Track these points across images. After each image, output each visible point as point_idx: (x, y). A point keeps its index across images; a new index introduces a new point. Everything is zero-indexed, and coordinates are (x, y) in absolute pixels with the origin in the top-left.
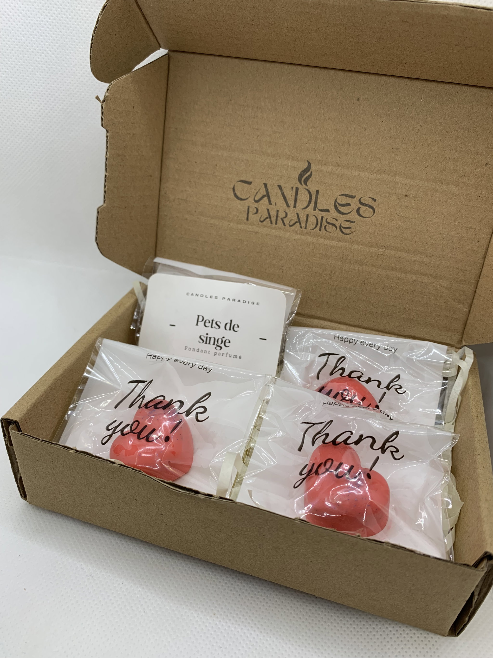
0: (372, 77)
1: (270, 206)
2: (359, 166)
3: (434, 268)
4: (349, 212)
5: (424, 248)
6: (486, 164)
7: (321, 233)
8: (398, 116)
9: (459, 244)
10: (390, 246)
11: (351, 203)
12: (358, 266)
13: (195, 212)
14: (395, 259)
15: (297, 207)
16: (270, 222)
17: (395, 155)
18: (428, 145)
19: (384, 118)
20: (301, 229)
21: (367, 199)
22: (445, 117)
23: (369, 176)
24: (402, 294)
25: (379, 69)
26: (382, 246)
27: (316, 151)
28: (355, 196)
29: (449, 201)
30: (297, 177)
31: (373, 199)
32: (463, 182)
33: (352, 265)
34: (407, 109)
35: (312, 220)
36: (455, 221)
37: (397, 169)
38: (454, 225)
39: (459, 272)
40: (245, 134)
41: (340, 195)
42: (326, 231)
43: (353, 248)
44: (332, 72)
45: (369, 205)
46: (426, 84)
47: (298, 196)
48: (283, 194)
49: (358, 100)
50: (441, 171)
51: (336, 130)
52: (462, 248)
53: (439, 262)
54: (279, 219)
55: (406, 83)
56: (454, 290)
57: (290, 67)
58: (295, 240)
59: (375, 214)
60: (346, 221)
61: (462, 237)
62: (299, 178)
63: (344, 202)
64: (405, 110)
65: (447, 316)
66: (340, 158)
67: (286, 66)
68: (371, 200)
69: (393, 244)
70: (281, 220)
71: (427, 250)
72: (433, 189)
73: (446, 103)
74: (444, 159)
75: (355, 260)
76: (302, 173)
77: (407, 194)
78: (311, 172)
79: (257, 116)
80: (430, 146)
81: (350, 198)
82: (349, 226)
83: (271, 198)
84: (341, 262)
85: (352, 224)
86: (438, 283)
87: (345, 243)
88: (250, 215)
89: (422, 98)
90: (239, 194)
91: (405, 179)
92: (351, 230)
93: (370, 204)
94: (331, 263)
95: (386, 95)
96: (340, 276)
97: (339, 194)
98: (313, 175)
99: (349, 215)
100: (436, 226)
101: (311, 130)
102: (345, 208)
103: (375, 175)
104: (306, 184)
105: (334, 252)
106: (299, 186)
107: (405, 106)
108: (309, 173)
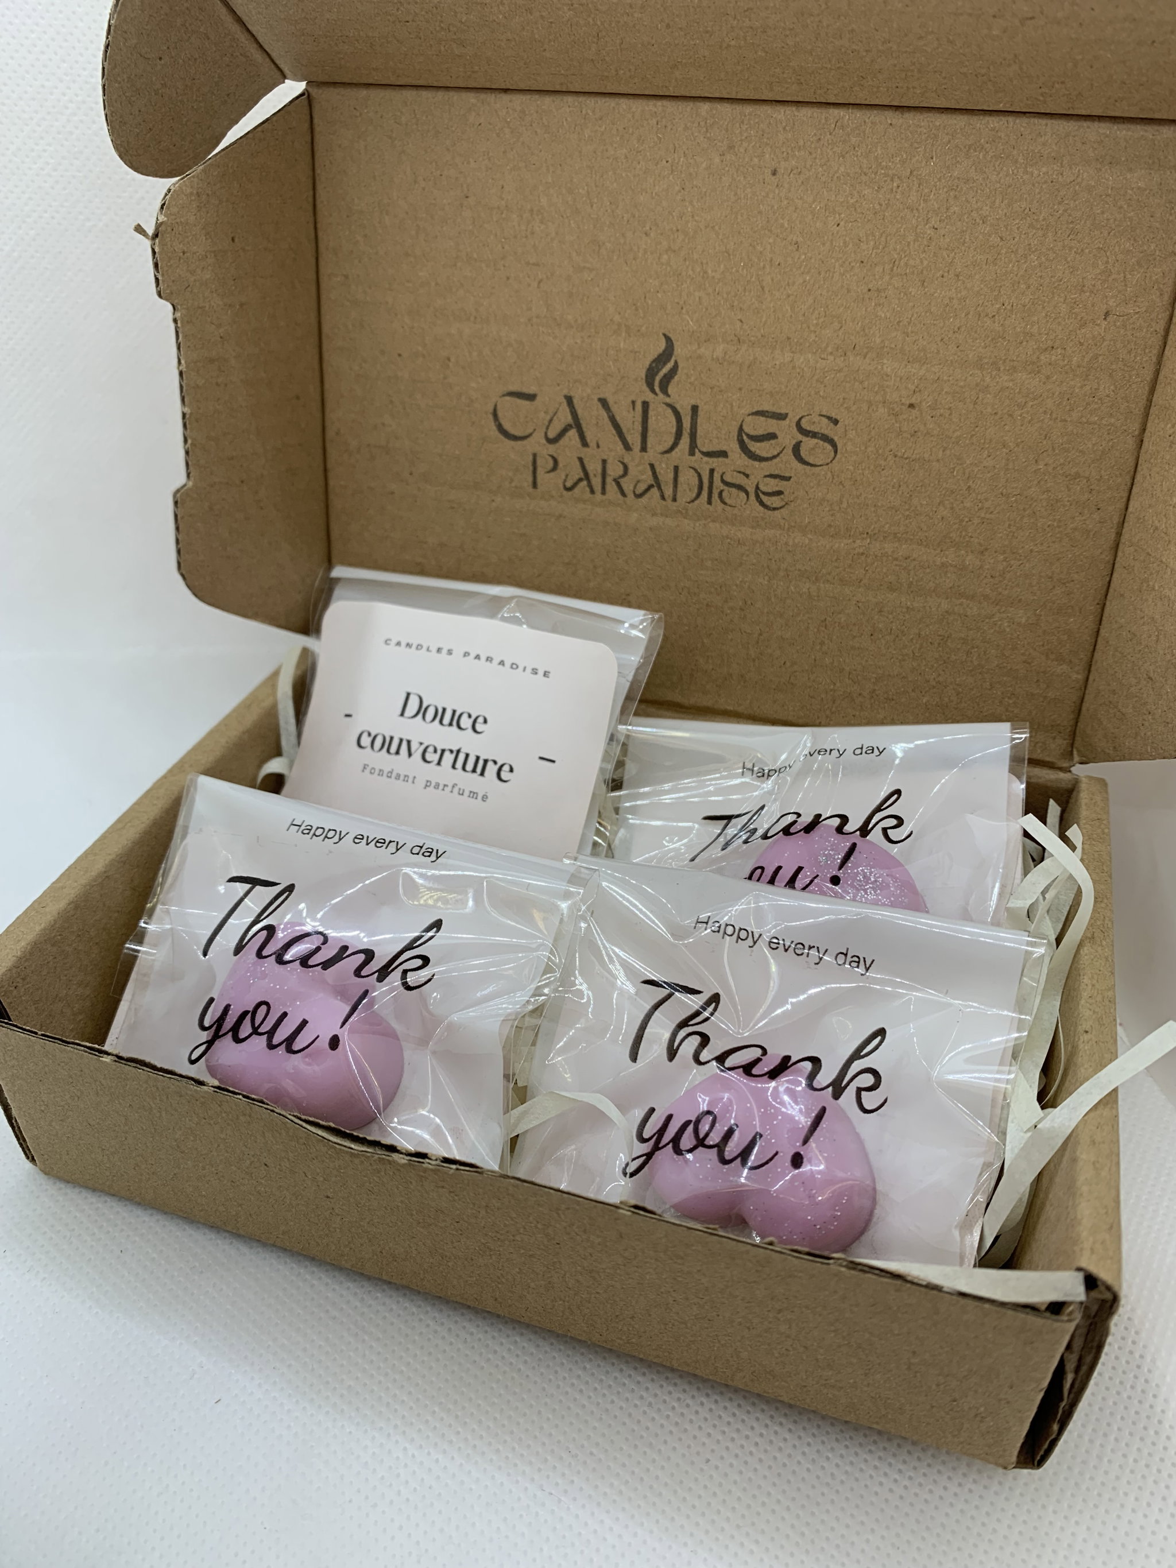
0: (805, 112)
1: (586, 449)
2: (789, 338)
3: (991, 580)
4: (776, 453)
5: (964, 533)
6: (1107, 314)
7: (711, 508)
8: (877, 207)
9: (1051, 518)
10: (879, 531)
11: (777, 432)
12: (807, 585)
13: (411, 474)
14: (895, 562)
15: (648, 450)
16: (588, 489)
17: (876, 305)
18: (958, 276)
19: (843, 216)
20: (664, 503)
21: (816, 419)
22: (994, 202)
23: (817, 362)
24: (918, 646)
25: (819, 92)
26: (861, 533)
27: (682, 308)
28: (787, 414)
29: (1019, 412)
30: (644, 377)
31: (829, 418)
32: (1050, 364)
33: (793, 582)
34: (898, 187)
35: (688, 479)
36: (1036, 461)
37: (883, 341)
38: (1035, 471)
39: (1054, 587)
40: (508, 278)
41: (749, 415)
42: (725, 503)
43: (791, 543)
44: (705, 107)
45: (823, 435)
46: (940, 120)
47: (650, 421)
48: (613, 420)
49: (774, 173)
50: (992, 340)
51: (726, 254)
52: (1059, 527)
53: (1005, 563)
54: (609, 480)
55: (889, 122)
56: (1045, 631)
57: (601, 101)
58: (651, 529)
59: (838, 456)
60: (771, 476)
61: (1057, 501)
62: (647, 376)
63: (760, 432)
64: (892, 190)
65: (1033, 695)
66: (741, 321)
67: (591, 101)
68: (825, 421)
69: (888, 525)
70: (614, 483)
71: (971, 537)
72: (977, 385)
73: (994, 166)
74: (999, 309)
75: (799, 570)
76: (654, 365)
77: (913, 401)
78: (676, 362)
79: (533, 233)
80: (961, 278)
81: (775, 421)
82: (777, 489)
83: (585, 429)
84: (767, 578)
85: (785, 483)
86: (1004, 615)
87: (773, 531)
88: (540, 471)
89: (932, 158)
90: (507, 426)
91: (906, 365)
92: (782, 500)
93: (826, 432)
94: (741, 582)
95: (843, 157)
96: (765, 611)
97: (747, 412)
98: (680, 369)
99: (775, 461)
100: (989, 475)
101: (665, 257)
102: (765, 445)
103: (831, 358)
104: (664, 389)
105: (747, 553)
106: (649, 396)
107: (892, 180)
108: (670, 365)
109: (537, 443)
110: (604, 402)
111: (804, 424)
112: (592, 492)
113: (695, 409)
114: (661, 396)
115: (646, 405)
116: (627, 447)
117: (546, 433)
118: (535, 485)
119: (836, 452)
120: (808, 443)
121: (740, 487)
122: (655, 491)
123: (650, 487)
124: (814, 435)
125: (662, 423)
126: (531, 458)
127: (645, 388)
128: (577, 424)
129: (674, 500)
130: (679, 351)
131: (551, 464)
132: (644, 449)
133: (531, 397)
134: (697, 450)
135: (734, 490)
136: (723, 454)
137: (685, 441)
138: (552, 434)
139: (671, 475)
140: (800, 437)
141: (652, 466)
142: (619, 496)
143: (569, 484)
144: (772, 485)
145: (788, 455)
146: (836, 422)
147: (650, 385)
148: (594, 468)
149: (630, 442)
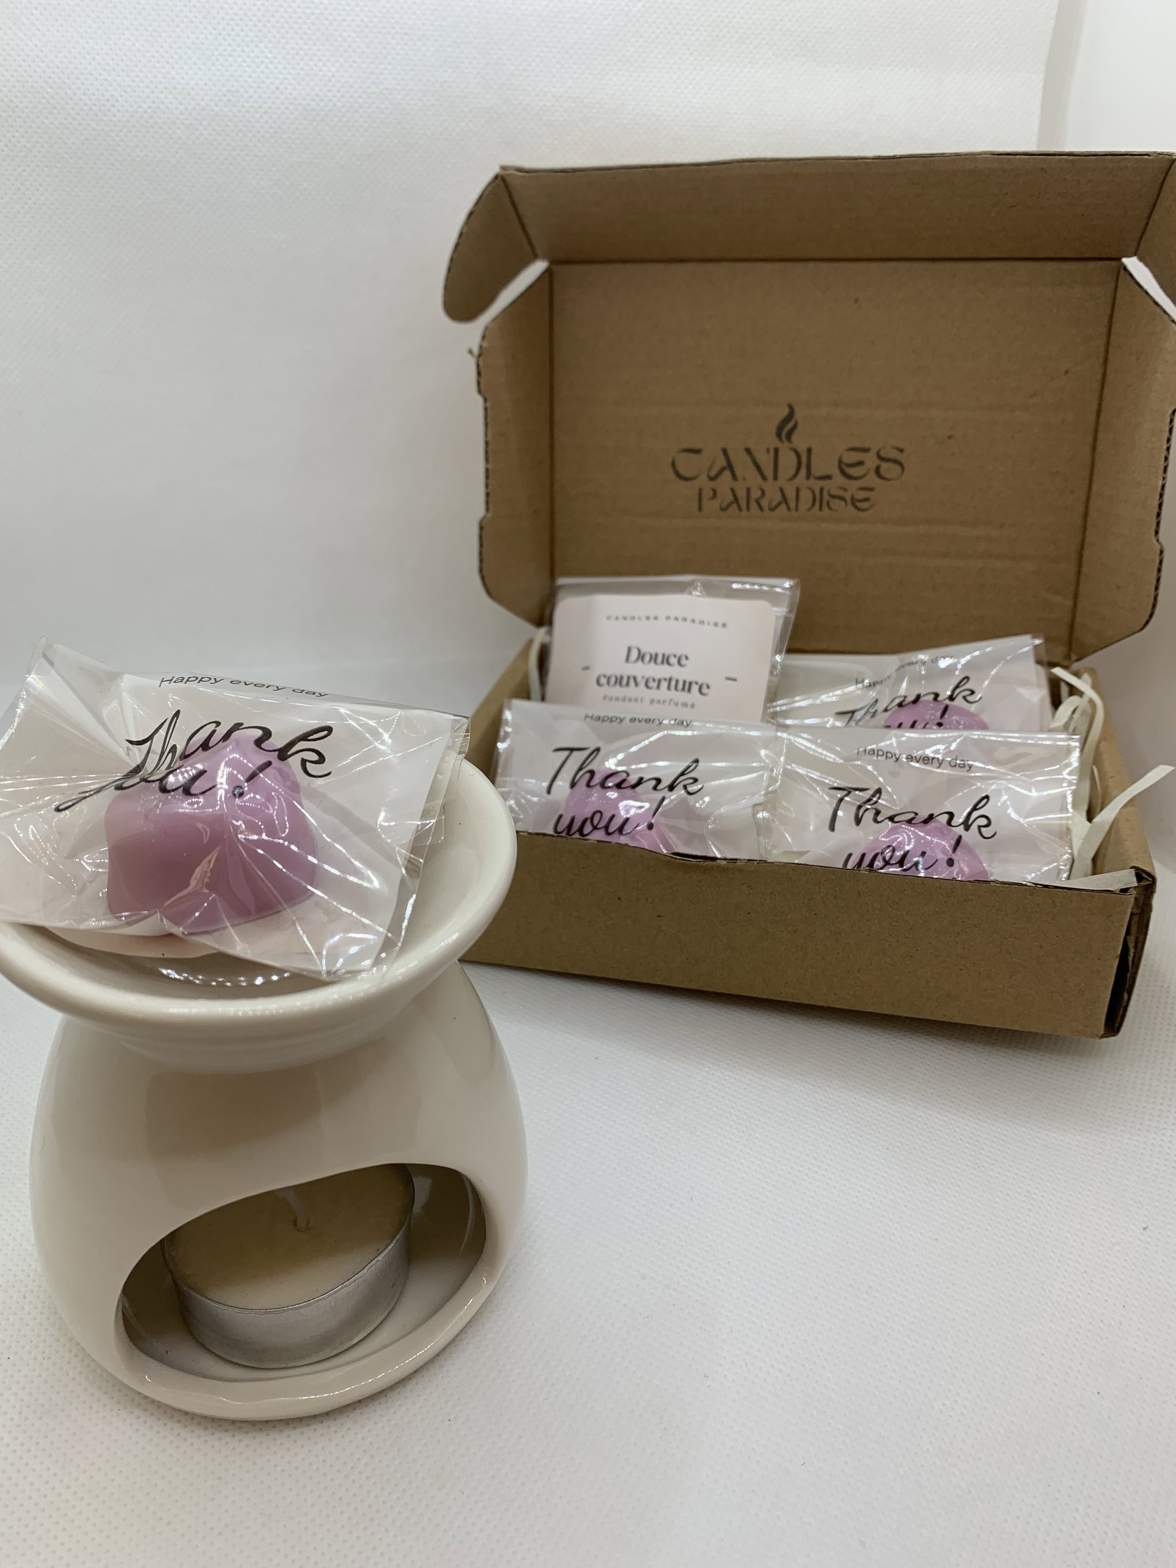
109: (703, 481)
110: (748, 451)
111: (883, 454)
112: (740, 509)
113: (809, 450)
114: (786, 443)
115: (776, 451)
116: (764, 478)
117: (708, 473)
118: (700, 509)
119: (903, 469)
120: (885, 466)
121: (841, 498)
122: (784, 506)
123: (779, 504)
124: (888, 460)
125: (787, 460)
126: (697, 493)
127: (776, 440)
128: (730, 466)
129: (797, 509)
130: (799, 414)
131: (711, 493)
132: (776, 478)
133: (698, 451)
134: (811, 477)
135: (837, 501)
136: (829, 477)
137: (803, 471)
138: (713, 473)
139: (794, 494)
140: (878, 462)
141: (781, 490)
142: (759, 511)
143: (724, 506)
144: (861, 495)
145: (872, 475)
146: (901, 451)
147: (779, 434)
148: (741, 494)
149: (766, 474)
